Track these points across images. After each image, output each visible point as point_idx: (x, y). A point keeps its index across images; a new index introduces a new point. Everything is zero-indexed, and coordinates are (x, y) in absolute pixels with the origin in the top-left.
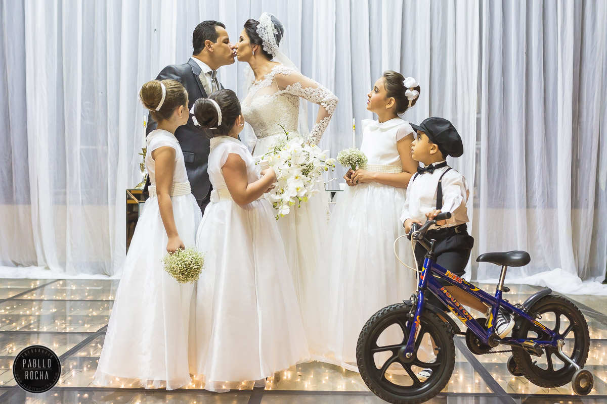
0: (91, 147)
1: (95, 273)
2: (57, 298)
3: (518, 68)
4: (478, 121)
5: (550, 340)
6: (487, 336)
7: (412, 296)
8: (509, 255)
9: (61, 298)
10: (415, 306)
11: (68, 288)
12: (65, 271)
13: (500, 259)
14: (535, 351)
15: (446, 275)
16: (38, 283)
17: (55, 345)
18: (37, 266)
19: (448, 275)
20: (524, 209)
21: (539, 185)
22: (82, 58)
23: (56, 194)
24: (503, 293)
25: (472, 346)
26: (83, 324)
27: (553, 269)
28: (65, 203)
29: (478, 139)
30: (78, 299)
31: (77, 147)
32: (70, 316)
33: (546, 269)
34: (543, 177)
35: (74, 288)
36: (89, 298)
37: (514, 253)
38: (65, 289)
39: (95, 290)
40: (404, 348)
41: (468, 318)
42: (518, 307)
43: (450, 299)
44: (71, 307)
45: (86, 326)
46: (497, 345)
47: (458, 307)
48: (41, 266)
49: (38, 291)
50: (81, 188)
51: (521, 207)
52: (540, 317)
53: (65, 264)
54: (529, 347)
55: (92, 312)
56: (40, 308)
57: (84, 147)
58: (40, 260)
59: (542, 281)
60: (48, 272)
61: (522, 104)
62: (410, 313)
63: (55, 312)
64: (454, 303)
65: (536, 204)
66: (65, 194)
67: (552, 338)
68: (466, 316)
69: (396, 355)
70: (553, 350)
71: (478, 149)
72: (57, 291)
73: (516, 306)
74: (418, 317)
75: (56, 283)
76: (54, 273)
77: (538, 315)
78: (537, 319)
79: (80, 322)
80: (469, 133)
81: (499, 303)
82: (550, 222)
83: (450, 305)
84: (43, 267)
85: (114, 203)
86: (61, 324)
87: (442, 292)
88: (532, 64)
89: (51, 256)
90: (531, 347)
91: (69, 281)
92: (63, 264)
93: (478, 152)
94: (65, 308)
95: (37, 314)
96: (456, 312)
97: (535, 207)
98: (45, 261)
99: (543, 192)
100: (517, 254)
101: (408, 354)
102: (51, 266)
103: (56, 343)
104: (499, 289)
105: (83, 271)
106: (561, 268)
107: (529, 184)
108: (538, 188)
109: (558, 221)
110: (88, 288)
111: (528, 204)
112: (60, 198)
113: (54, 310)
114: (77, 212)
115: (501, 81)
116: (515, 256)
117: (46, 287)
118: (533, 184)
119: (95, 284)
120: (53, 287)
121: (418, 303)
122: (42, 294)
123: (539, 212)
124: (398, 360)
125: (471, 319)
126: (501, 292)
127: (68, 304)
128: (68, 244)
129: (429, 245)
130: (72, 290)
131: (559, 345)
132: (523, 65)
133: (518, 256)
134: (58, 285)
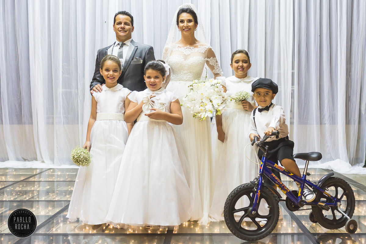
0: (68, 90)
1: (71, 165)
2: (50, 180)
3: (315, 44)
4: (293, 74)
5: (333, 203)
6: (298, 201)
7: (255, 179)
8: (310, 154)
9: (52, 180)
10: (257, 184)
11: (56, 173)
12: (54, 163)
13: (305, 157)
14: (325, 208)
15: (274, 166)
16: (38, 171)
17: (49, 208)
18: (37, 161)
19: (275, 166)
20: (319, 125)
21: (327, 111)
22: (63, 38)
23: (48, 118)
24: (307, 176)
25: (290, 207)
26: (65, 195)
27: (335, 160)
28: (53, 123)
29: (293, 84)
30: (62, 180)
31: (60, 90)
32: (57, 191)
33: (331, 159)
34: (329, 107)
35: (59, 173)
36: (69, 180)
37: (313, 153)
38: (54, 175)
39: (71, 175)
40: (251, 208)
41: (287, 191)
42: (315, 184)
43: (277, 180)
44: (57, 186)
45: (67, 196)
46: (304, 206)
47: (281, 185)
48: (39, 161)
49: (38, 176)
50: (63, 114)
51: (317, 124)
52: (327, 190)
53: (54, 159)
54: (321, 206)
55: (70, 188)
56: (39, 186)
57: (64, 90)
58: (39, 157)
59: (329, 166)
60: (43, 164)
61: (317, 65)
62: (254, 188)
63: (49, 188)
64: (279, 182)
65: (325, 122)
66: (53, 118)
67: (334, 201)
68: (286, 190)
69: (247, 213)
70: (335, 208)
71: (293, 91)
72: (49, 176)
73: (314, 184)
74: (259, 191)
75: (49, 171)
76: (47, 165)
77: (326, 188)
78: (326, 191)
79: (64, 194)
80: (287, 82)
81: (304, 181)
82: (333, 133)
83: (277, 184)
84: (41, 161)
85: (82, 123)
86: (53, 196)
87: (272, 176)
88: (323, 42)
89: (45, 155)
90: (322, 206)
91: (56, 170)
92: (52, 160)
93: (292, 92)
94: (54, 186)
95: (38, 189)
96: (280, 188)
97: (325, 124)
98: (42, 158)
99: (330, 116)
100: (315, 154)
101: (253, 212)
102: (45, 161)
103: (50, 207)
104: (305, 174)
105: (64, 164)
106: (340, 159)
107: (321, 111)
108: (327, 113)
109: (338, 132)
110: (67, 174)
111: (321, 122)
112: (50, 121)
113: (48, 187)
114: (60, 129)
115: (305, 52)
116: (313, 155)
117: (42, 174)
118: (324, 111)
119: (72, 171)
120: (47, 173)
121: (259, 182)
122: (40, 178)
123: (327, 127)
124: (248, 216)
125: (289, 191)
126: (306, 176)
127: (56, 184)
128: (55, 148)
129: (265, 149)
130: (58, 175)
131: (338, 205)
132: (318, 43)
133: (315, 155)
134: (50, 172)
